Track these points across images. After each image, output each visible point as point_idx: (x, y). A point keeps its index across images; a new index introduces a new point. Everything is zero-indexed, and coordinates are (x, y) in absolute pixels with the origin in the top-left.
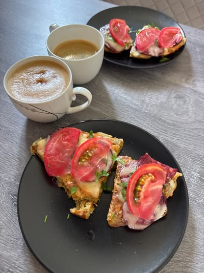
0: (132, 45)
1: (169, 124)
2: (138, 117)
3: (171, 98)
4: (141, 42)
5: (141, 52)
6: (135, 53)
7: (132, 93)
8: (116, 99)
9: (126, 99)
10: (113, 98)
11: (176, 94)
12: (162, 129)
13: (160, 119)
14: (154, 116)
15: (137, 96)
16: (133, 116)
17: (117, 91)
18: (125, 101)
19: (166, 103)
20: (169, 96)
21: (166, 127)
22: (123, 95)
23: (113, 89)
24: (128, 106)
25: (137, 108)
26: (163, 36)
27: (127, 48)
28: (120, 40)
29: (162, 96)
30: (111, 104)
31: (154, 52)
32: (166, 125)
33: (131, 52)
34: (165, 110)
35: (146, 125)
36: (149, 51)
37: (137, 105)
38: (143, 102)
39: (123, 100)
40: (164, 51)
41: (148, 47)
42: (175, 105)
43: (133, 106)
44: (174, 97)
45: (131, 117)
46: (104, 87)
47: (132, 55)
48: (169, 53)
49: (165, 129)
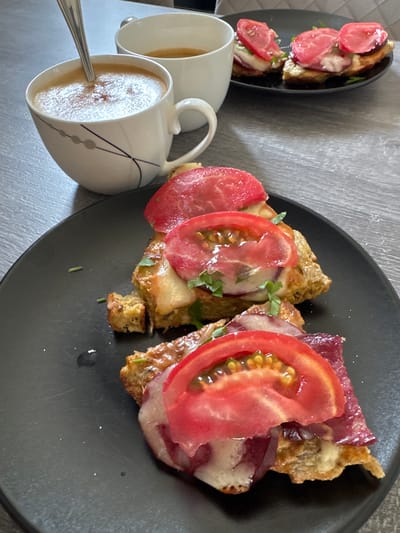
0: (284, 59)
1: (384, 190)
2: (316, 181)
3: (378, 147)
4: (303, 49)
5: (306, 65)
6: (293, 70)
7: (296, 141)
8: (262, 152)
9: (283, 151)
10: (255, 151)
11: (389, 139)
12: (372, 199)
13: (365, 183)
14: (350, 177)
15: (306, 146)
16: (304, 179)
17: (262, 140)
18: (283, 155)
19: (369, 156)
20: (374, 144)
21: (380, 195)
22: (276, 146)
23: (254, 136)
24: (291, 163)
25: (310, 165)
26: (347, 35)
27: (275, 65)
28: (262, 50)
29: (360, 144)
30: (252, 160)
31: (333, 65)
32: (380, 192)
33: (285, 69)
34: (372, 166)
35: (336, 193)
36: (322, 63)
37: (309, 161)
38: (321, 155)
39: (279, 153)
40: (351, 64)
41: (319, 57)
42: (390, 158)
43: (302, 162)
44: (386, 145)
45: (300, 180)
46: (235, 134)
47: (288, 74)
48: (362, 67)
49: (379, 199)
